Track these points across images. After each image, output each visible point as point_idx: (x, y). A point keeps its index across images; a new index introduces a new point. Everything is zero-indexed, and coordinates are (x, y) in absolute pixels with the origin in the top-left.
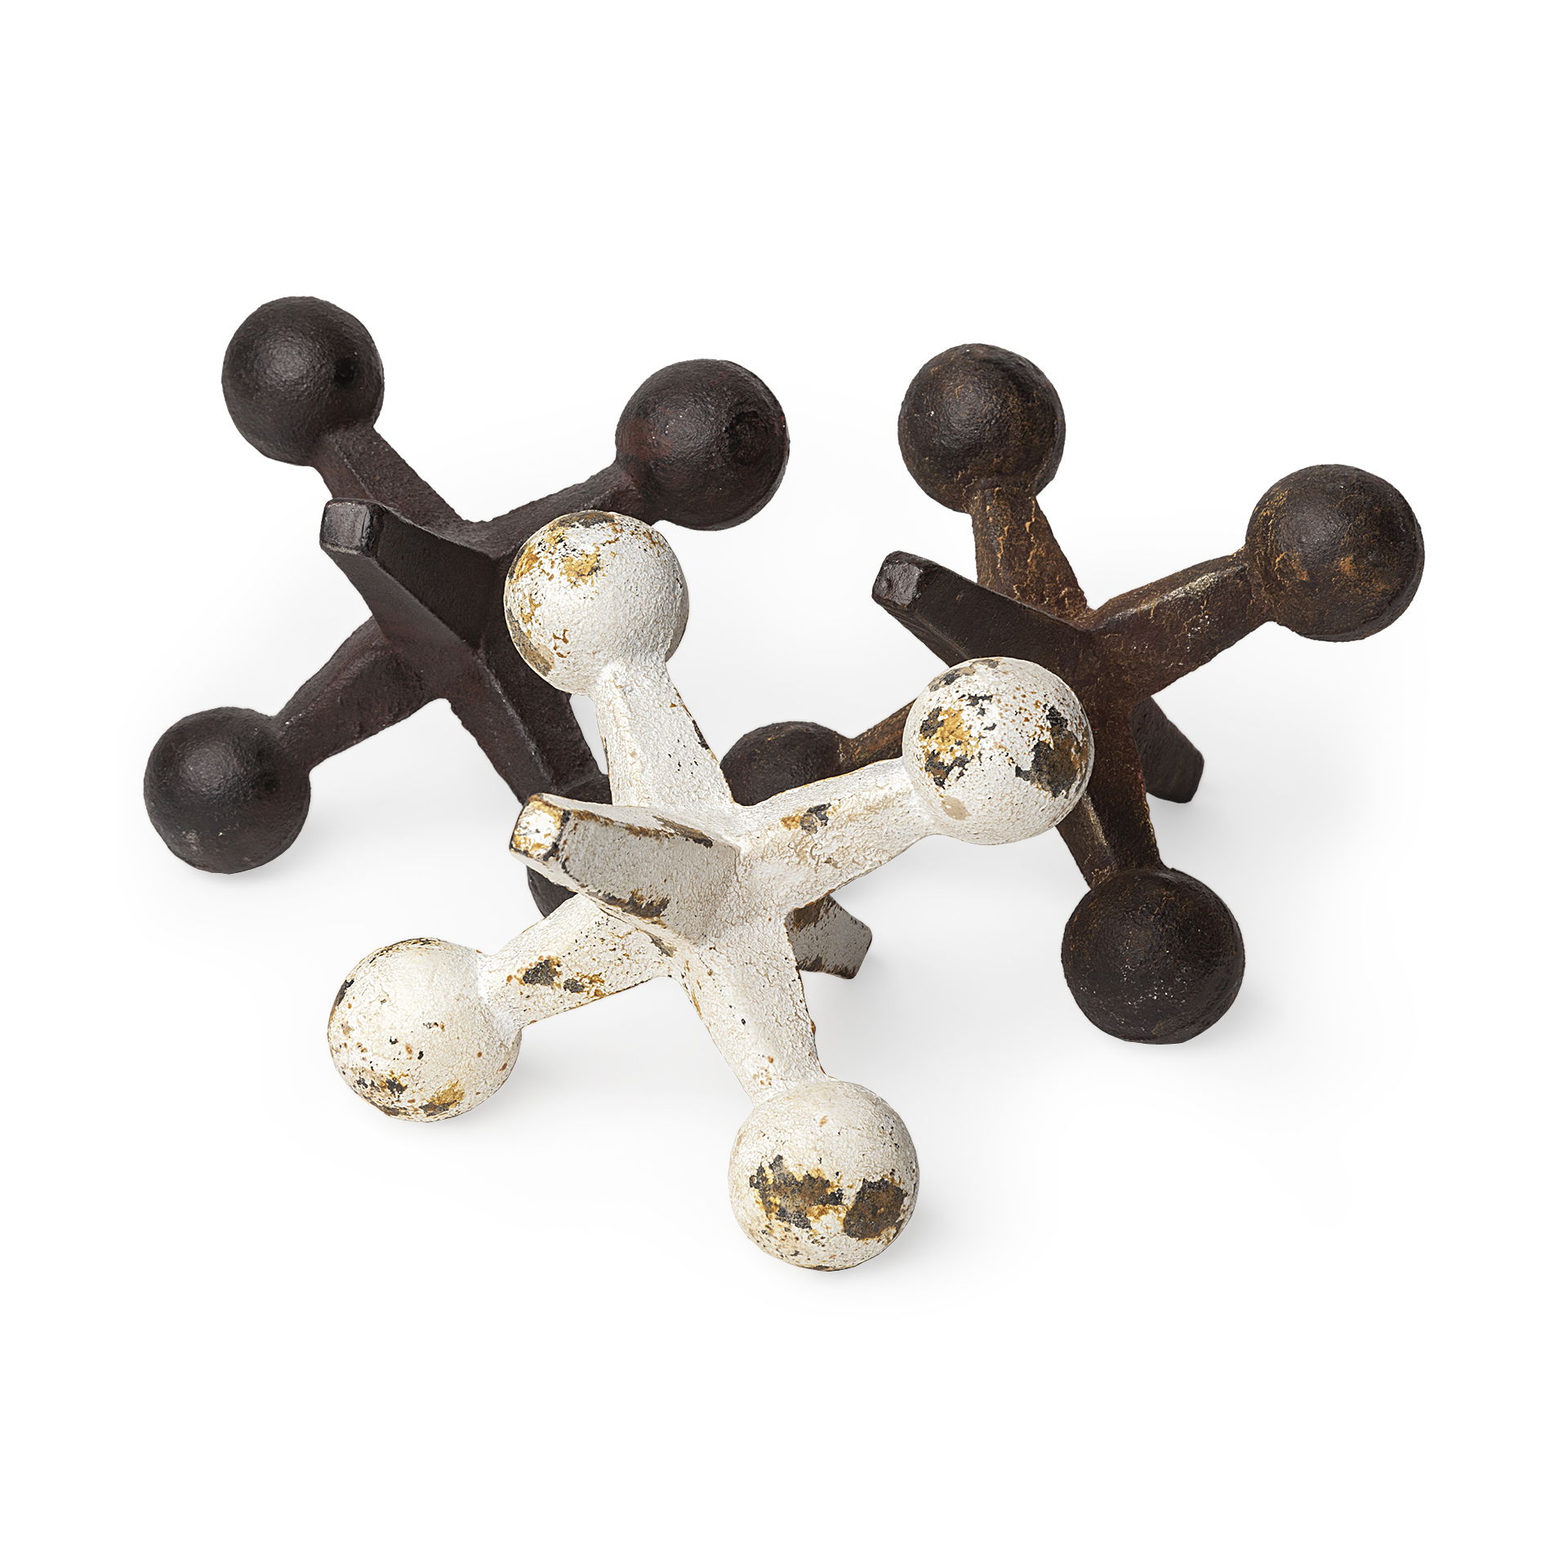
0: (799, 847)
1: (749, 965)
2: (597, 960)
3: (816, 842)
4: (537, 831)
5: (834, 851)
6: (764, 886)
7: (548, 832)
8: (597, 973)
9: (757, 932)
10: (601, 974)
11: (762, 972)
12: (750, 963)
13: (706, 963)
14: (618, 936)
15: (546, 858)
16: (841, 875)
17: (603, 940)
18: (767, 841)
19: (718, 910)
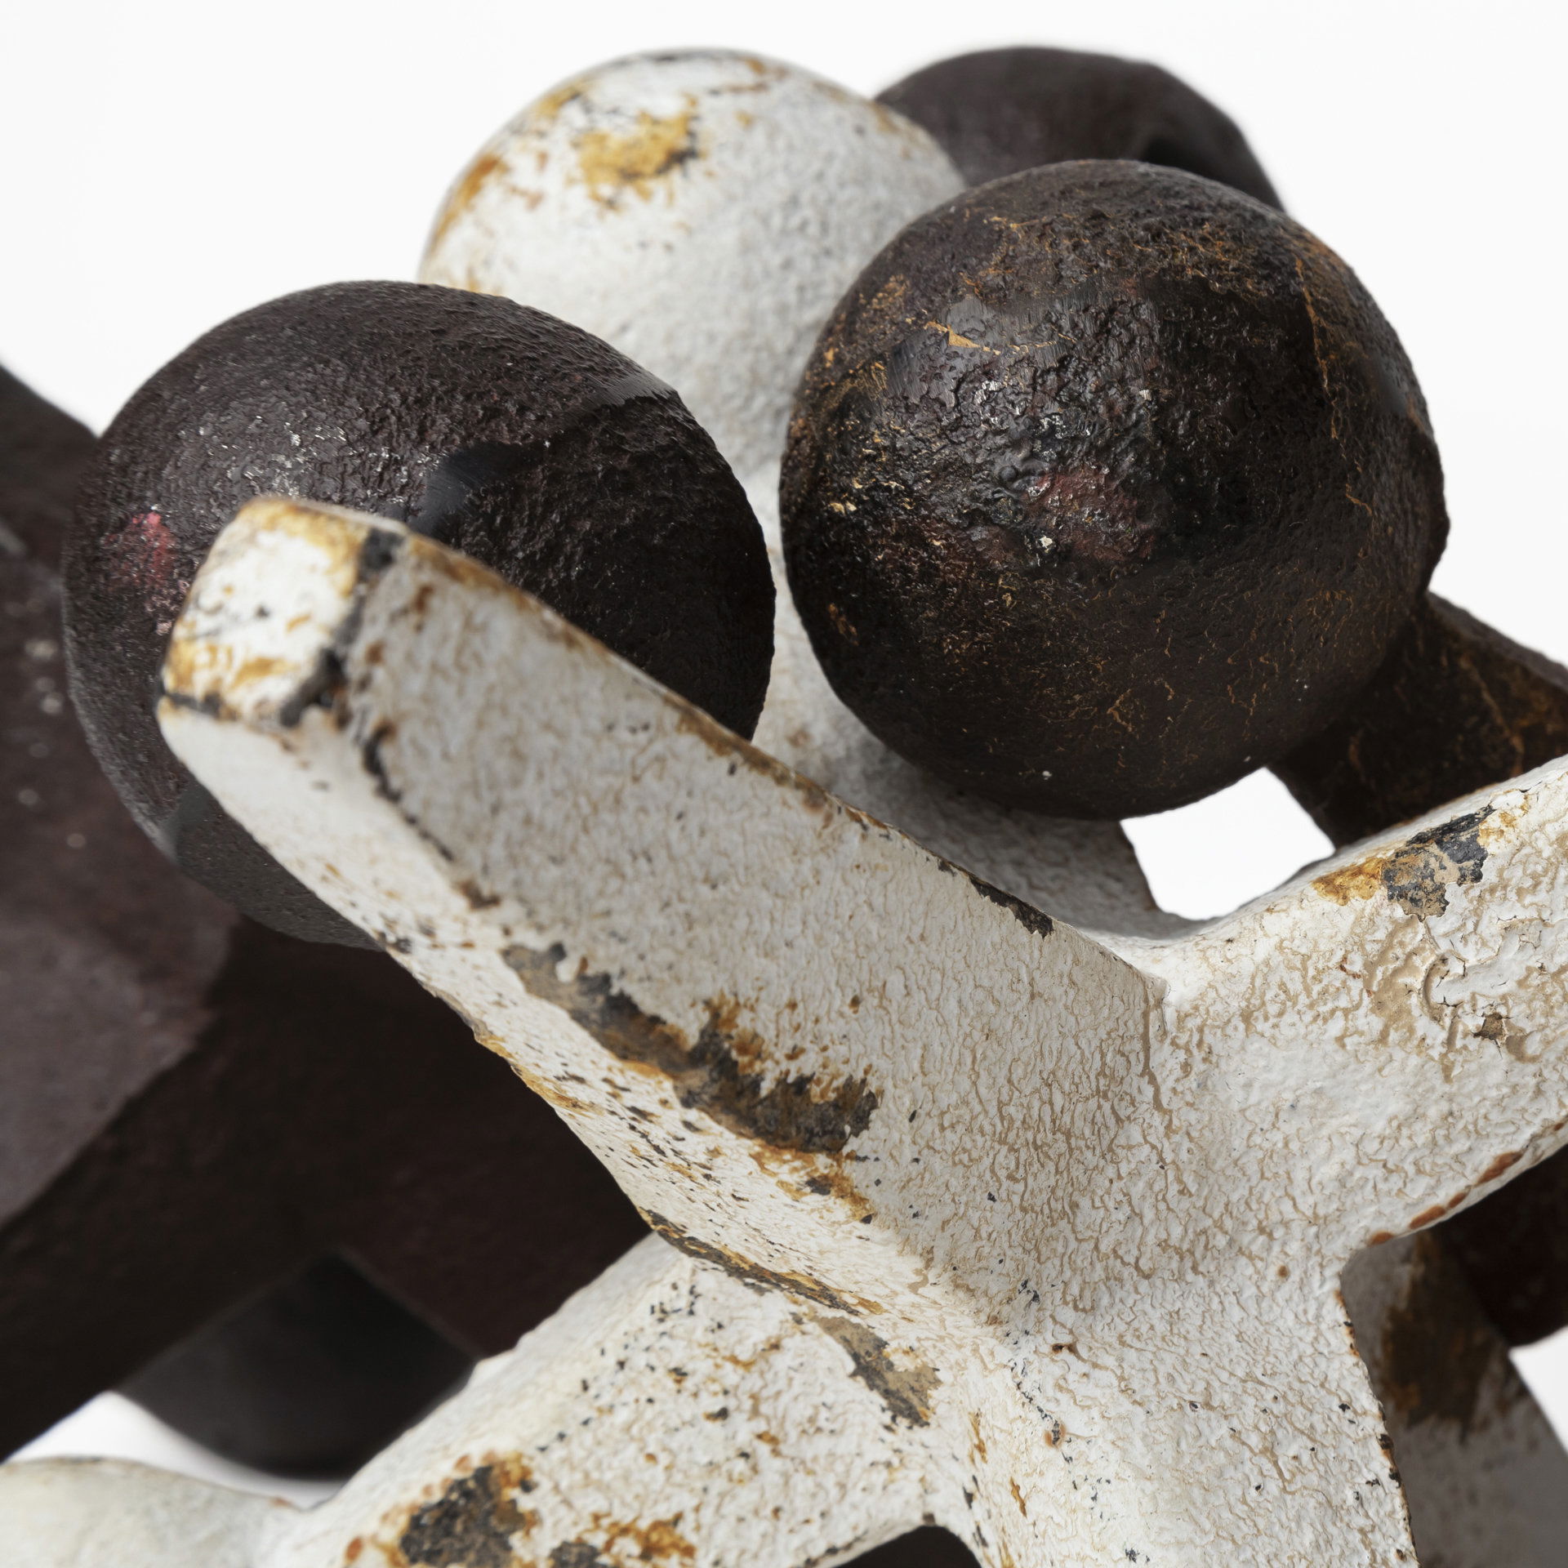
0: (1379, 974)
1: (1201, 1411)
2: (664, 1459)
3: (1444, 946)
4: (262, 613)
5: (1511, 986)
6: (1257, 1139)
7: (303, 609)
8: (665, 1512)
9: (1236, 1314)
10: (678, 1518)
11: (1254, 1440)
12: (1208, 1405)
13: (1039, 1400)
14: (735, 1360)
15: (290, 716)
16: (1539, 1092)
17: (679, 1374)
18: (1264, 949)
19: (1085, 1203)
